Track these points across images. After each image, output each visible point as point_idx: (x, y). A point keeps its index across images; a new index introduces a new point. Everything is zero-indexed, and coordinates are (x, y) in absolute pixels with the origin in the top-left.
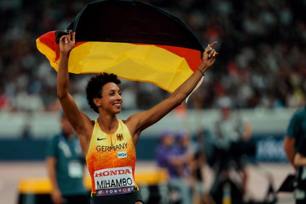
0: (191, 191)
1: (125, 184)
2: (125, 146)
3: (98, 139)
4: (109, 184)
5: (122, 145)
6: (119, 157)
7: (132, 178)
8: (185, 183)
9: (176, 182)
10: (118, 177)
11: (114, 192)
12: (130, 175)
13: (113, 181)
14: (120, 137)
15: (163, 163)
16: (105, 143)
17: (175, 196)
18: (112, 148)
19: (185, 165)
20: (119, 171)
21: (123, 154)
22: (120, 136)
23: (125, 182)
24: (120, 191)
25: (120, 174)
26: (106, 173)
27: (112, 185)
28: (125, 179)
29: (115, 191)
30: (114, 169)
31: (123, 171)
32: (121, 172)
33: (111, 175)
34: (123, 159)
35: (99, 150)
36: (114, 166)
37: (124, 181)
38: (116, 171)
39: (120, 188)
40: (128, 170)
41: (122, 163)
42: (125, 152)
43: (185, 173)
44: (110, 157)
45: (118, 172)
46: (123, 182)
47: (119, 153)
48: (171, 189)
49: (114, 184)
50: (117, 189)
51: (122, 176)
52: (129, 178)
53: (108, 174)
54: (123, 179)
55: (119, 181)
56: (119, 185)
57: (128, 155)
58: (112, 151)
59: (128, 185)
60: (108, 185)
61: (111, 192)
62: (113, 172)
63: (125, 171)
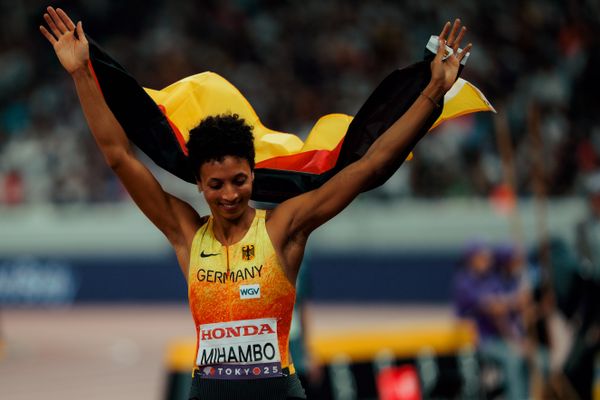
0: (526, 368)
1: (258, 356)
2: (256, 272)
3: (203, 255)
4: (224, 356)
5: (250, 270)
6: (243, 297)
7: (276, 343)
8: (513, 350)
9: (493, 348)
10: (244, 341)
11: (233, 373)
12: (273, 338)
13: (232, 349)
14: (248, 253)
15: (469, 309)
16: (216, 265)
17: (491, 378)
18: (228, 275)
19: (513, 314)
20: (246, 328)
21: (250, 289)
22: (248, 250)
23: (259, 352)
24: (247, 372)
25: (246, 334)
26: (218, 333)
27: (230, 358)
28: (258, 346)
29: (237, 372)
30: (234, 324)
31: (255, 328)
32: (251, 330)
33: (229, 336)
34: (251, 300)
35: (201, 278)
36: (232, 316)
37: (257, 349)
38: (238, 328)
39: (247, 367)
40: (267, 326)
41: (250, 310)
42: (256, 287)
43: (515, 330)
44: (223, 295)
45: (242, 331)
46: (255, 353)
47: (243, 287)
48: (483, 362)
49: (235, 357)
50: (242, 368)
51: (252, 340)
52: (268, 344)
53: (223, 335)
54: (255, 346)
55: (245, 351)
56: (246, 360)
57: (263, 292)
58: (229, 282)
59: (265, 360)
60: (222, 359)
61: (229, 372)
62: (233, 332)
63: (260, 328)
